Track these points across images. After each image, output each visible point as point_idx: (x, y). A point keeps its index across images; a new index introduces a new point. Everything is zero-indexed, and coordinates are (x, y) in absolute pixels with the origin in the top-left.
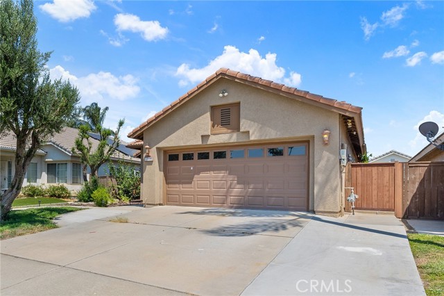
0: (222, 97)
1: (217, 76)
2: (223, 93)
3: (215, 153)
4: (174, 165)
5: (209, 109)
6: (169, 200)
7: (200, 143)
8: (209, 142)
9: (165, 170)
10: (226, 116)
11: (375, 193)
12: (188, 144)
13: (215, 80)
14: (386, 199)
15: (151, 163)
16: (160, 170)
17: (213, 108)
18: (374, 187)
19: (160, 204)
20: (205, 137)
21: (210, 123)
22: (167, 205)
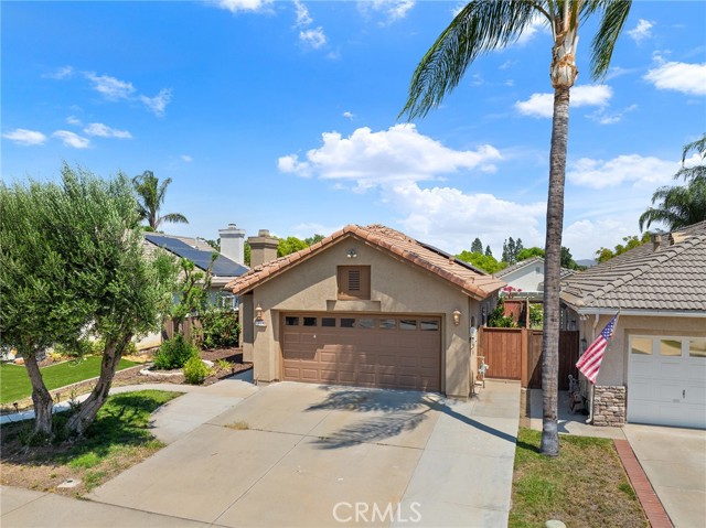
0: (349, 259)
1: (345, 234)
2: (352, 254)
3: (342, 320)
4: (292, 331)
5: (335, 270)
6: (286, 375)
7: (325, 309)
8: (336, 309)
9: (282, 338)
10: (354, 280)
11: (504, 360)
12: (311, 309)
13: (342, 238)
14: (514, 368)
15: (263, 329)
16: (275, 339)
17: (340, 268)
18: (504, 354)
19: (275, 380)
20: (330, 303)
21: (337, 289)
22: (285, 380)
